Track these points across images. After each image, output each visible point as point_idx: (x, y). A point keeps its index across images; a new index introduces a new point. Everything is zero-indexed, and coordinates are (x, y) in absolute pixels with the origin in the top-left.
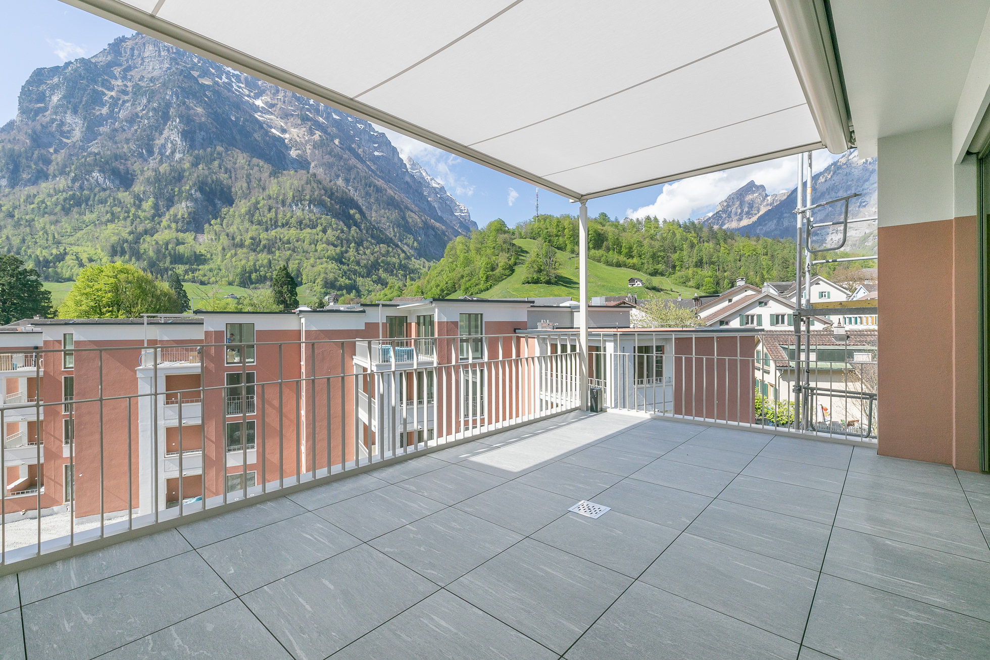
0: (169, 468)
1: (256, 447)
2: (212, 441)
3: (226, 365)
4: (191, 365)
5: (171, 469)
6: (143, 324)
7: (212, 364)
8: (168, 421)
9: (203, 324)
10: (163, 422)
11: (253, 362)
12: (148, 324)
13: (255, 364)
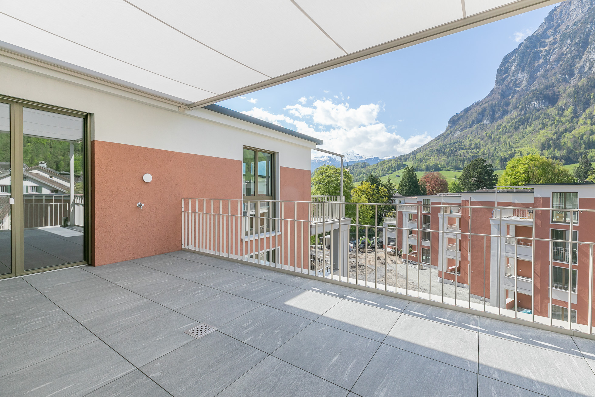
0: (508, 283)
1: (577, 291)
2: (538, 275)
3: (551, 223)
4: (528, 220)
5: (509, 284)
6: (495, 192)
7: (539, 221)
8: (508, 254)
9: (533, 192)
10: (504, 253)
11: (577, 223)
12: (498, 192)
13: (578, 225)
